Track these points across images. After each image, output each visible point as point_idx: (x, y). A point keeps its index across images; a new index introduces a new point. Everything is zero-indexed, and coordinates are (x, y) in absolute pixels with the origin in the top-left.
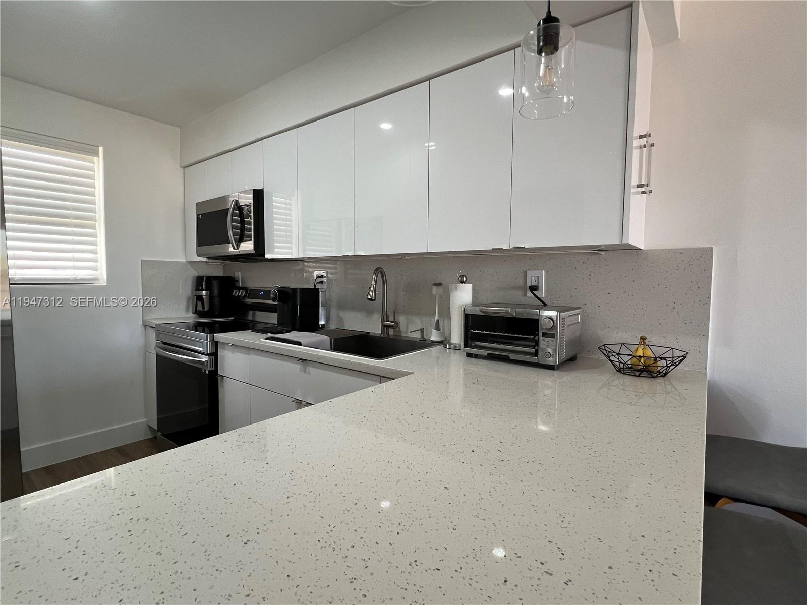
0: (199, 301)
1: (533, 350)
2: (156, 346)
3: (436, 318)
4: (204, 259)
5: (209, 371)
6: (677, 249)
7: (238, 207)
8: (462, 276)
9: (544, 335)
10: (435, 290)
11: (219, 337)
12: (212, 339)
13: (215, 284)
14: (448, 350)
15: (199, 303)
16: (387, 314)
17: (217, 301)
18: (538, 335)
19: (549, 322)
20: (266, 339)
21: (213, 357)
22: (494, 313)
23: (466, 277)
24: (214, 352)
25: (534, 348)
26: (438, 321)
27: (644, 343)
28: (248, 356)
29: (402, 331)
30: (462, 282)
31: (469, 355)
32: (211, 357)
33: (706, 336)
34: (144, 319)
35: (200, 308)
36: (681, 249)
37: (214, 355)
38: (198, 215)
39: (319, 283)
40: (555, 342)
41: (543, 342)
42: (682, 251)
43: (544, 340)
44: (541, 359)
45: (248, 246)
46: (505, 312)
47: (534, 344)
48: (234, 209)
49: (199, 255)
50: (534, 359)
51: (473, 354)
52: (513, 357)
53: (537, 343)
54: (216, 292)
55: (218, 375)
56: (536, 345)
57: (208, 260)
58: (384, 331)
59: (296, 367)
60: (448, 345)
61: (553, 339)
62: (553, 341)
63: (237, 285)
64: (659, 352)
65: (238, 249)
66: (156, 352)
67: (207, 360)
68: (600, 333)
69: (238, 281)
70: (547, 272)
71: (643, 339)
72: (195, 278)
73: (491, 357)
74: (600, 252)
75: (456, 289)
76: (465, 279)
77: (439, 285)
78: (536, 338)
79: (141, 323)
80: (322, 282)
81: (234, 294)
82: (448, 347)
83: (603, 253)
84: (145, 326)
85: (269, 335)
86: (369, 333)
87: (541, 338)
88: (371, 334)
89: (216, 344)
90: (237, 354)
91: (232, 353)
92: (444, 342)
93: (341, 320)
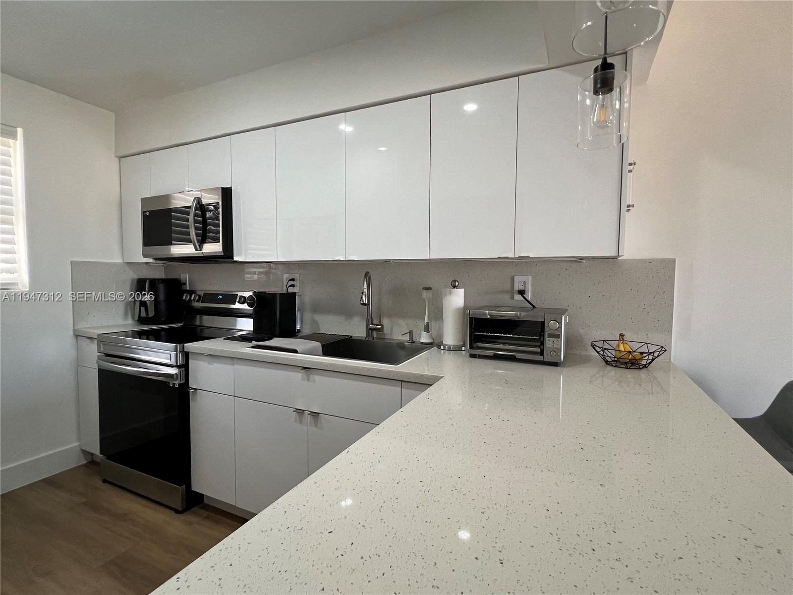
0: (143, 307)
1: (538, 350)
2: (98, 359)
3: (426, 320)
4: (150, 260)
5: (178, 385)
6: (646, 260)
7: (201, 208)
8: (455, 281)
9: (551, 336)
10: (425, 294)
11: (190, 346)
12: (182, 350)
13: (161, 288)
14: (442, 351)
15: (143, 309)
16: (371, 318)
17: (163, 307)
18: (543, 336)
19: (554, 323)
20: (252, 347)
21: (184, 369)
22: (500, 316)
23: (458, 282)
24: (185, 363)
25: (540, 348)
26: (427, 323)
27: (623, 339)
28: (232, 366)
29: (386, 333)
30: (454, 287)
31: (473, 356)
32: (182, 369)
33: (670, 332)
34: (76, 328)
35: (143, 314)
36: (649, 259)
37: (184, 367)
38: (144, 213)
39: (290, 286)
40: (560, 341)
41: (549, 343)
42: (650, 261)
43: (549, 340)
44: (547, 358)
45: (213, 248)
46: (514, 315)
47: (539, 344)
48: (196, 209)
49: (145, 256)
50: (540, 358)
51: (476, 355)
52: (518, 355)
53: (543, 343)
54: (162, 297)
55: (189, 388)
56: (541, 345)
57: (154, 262)
58: (369, 335)
59: (298, 375)
60: (442, 346)
61: (558, 339)
62: (558, 341)
63: (184, 288)
64: (635, 346)
65: (201, 250)
66: (98, 366)
67: (177, 372)
68: (582, 331)
69: (185, 284)
70: (533, 277)
71: (622, 335)
72: (136, 281)
73: (496, 357)
74: (582, 261)
75: (450, 293)
76: (457, 284)
77: (429, 289)
78: (542, 339)
79: (72, 333)
80: (293, 286)
81: (184, 298)
82: (442, 348)
83: (584, 262)
84: (77, 336)
85: (254, 343)
86: (351, 336)
87: (547, 339)
88: (353, 338)
89: (186, 355)
90: (215, 364)
91: (209, 364)
92: (436, 344)
93: (315, 323)
